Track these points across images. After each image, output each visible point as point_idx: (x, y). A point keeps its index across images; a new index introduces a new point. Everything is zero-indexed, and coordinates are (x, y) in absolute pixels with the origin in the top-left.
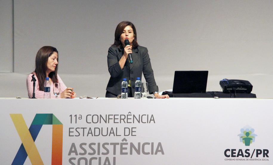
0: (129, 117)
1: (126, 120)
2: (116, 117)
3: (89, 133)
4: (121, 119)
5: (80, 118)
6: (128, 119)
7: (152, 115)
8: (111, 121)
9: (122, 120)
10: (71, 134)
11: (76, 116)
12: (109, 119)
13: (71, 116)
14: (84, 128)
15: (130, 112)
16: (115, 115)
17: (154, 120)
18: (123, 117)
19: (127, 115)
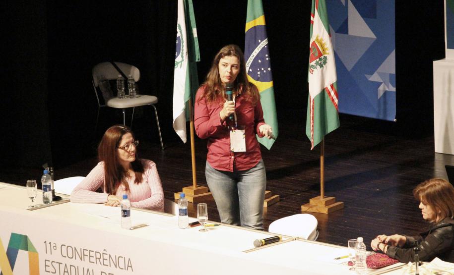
0: (105, 257)
1: (101, 260)
2: (92, 254)
3: (65, 272)
4: (96, 258)
5: (55, 248)
6: (103, 259)
7: (129, 259)
8: (87, 258)
9: (98, 260)
10: (48, 269)
11: (50, 243)
12: (84, 255)
13: (45, 242)
14: (60, 263)
15: (105, 250)
16: (90, 251)
17: (131, 267)
18: (98, 256)
19: (103, 254)
